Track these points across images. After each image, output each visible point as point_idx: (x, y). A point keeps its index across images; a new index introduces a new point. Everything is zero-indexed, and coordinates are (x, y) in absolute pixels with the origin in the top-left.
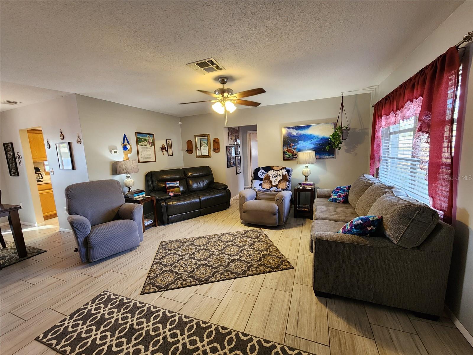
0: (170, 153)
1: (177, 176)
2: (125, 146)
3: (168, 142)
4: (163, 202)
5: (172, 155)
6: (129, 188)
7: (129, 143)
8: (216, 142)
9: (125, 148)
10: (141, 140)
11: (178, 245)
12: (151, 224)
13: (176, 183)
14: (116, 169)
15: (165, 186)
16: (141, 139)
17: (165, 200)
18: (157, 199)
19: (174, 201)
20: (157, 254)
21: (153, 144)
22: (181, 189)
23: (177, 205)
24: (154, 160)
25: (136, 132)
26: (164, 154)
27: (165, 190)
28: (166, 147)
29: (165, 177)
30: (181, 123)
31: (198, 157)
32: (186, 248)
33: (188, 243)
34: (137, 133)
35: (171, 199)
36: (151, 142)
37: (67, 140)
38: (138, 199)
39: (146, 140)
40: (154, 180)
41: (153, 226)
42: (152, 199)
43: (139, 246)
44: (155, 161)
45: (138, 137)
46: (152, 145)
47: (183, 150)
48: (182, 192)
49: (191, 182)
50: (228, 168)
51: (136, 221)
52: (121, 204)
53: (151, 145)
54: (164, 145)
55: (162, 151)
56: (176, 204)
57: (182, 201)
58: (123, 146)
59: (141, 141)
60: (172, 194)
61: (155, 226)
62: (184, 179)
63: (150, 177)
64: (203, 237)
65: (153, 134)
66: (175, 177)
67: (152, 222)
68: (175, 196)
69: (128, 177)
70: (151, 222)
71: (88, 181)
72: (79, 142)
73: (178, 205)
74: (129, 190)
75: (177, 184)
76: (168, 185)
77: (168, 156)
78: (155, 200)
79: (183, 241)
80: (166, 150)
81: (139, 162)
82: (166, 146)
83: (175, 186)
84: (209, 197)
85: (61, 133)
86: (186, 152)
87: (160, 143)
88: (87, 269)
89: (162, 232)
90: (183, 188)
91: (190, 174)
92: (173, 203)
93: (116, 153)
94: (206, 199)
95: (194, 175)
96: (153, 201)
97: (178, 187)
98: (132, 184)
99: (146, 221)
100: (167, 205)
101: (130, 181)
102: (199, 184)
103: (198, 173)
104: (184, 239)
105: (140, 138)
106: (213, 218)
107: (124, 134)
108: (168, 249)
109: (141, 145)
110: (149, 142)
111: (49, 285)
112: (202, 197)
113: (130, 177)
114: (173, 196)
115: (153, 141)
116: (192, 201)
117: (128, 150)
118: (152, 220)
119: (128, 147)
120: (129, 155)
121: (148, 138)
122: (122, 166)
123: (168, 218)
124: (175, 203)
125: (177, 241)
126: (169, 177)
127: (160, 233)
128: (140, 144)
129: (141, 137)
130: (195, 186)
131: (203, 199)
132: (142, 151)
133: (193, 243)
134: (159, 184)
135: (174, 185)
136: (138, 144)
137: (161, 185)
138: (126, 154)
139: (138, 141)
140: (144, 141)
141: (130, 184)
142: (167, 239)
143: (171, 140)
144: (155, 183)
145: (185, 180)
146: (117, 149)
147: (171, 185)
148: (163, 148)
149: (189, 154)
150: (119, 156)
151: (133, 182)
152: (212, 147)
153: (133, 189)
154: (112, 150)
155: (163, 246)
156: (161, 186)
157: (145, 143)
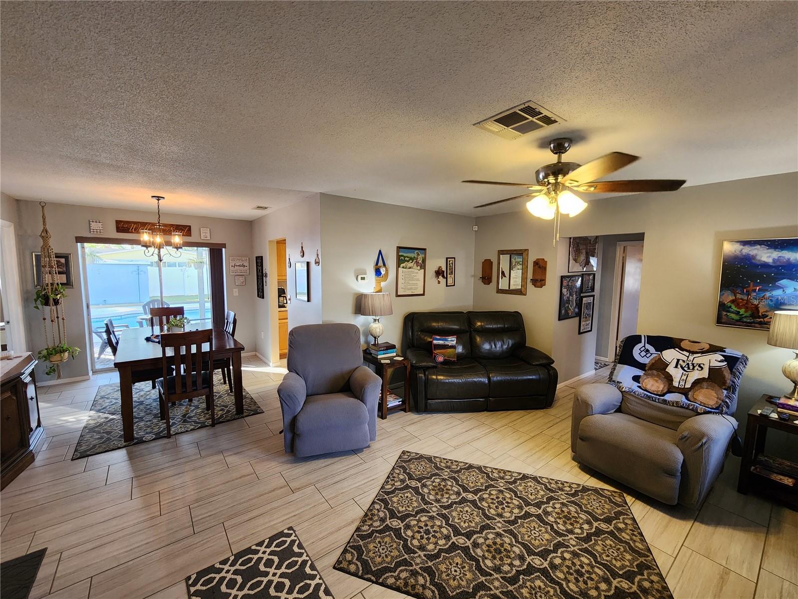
0: (450, 281)
1: (454, 325)
2: (379, 269)
3: (449, 261)
4: (422, 374)
5: (453, 284)
6: (375, 338)
7: (384, 265)
8: (540, 267)
9: (378, 272)
10: (404, 259)
11: (429, 470)
12: (399, 406)
13: (450, 338)
14: (360, 306)
15: (431, 342)
16: (405, 257)
17: (425, 369)
18: (412, 366)
19: (440, 375)
20: (388, 477)
21: (423, 266)
22: (460, 349)
23: (444, 382)
24: (422, 293)
25: (397, 247)
26: (439, 282)
27: (429, 349)
28: (444, 271)
29: (434, 324)
30: (476, 228)
31: (500, 291)
32: (439, 485)
33: (446, 474)
34: (399, 248)
35: (436, 369)
36: (420, 262)
37: (307, 258)
38: (383, 361)
39: (412, 259)
40: (416, 328)
41: (402, 410)
42: (404, 364)
43: (369, 447)
44: (423, 295)
45: (400, 254)
46: (421, 268)
47: (474, 276)
48: (459, 356)
49: (478, 339)
50: (559, 320)
51: (368, 404)
52: (356, 366)
53: (419, 267)
54: (441, 267)
55: (436, 277)
56: (442, 381)
57: (454, 376)
58: (376, 269)
59: (404, 261)
60: (440, 359)
61: (405, 410)
62: (467, 332)
63: (412, 321)
64: (479, 468)
65: (425, 249)
66: (451, 327)
67: (401, 403)
68: (446, 362)
69: (375, 320)
70: (399, 402)
71: (321, 323)
72: (317, 263)
73: (447, 382)
74: (375, 341)
75: (452, 341)
76: (435, 342)
77: (447, 286)
78: (409, 367)
79: (440, 465)
80: (443, 276)
81: (398, 296)
82: (444, 269)
83: (448, 345)
84: (508, 378)
85: (302, 247)
86: (479, 279)
87: (435, 262)
88: (289, 466)
89: (411, 429)
90: (463, 349)
91: (479, 324)
92: (439, 377)
93: (363, 281)
94: (502, 380)
95: (487, 326)
96: (406, 367)
97: (453, 347)
98: (380, 332)
99: (392, 399)
100: (427, 381)
101: (377, 327)
102: (493, 346)
103: (495, 324)
104: (443, 461)
105: (402, 256)
106: (511, 425)
107: (380, 250)
108: (408, 474)
109: (403, 268)
110: (417, 263)
111: (240, 478)
112: (493, 375)
113: (378, 320)
114: (442, 363)
115: (424, 261)
116: (475, 380)
117: (381, 276)
118: (400, 400)
119: (383, 271)
120: (383, 284)
121: (416, 257)
122: (368, 303)
123: (427, 403)
124: (442, 378)
125: (429, 459)
126: (440, 327)
127: (409, 429)
128: (402, 265)
129: (405, 255)
130: (487, 346)
131: (496, 378)
132: (403, 277)
133: (456, 475)
134: (423, 337)
135: (447, 343)
136: (398, 266)
137: (426, 338)
138: (378, 283)
139: (400, 261)
140: (408, 261)
141: (376, 333)
142: (416, 448)
143: (454, 258)
144: (416, 333)
145: (468, 334)
146: (365, 274)
147: (441, 342)
148: (439, 273)
149: (485, 284)
150: (368, 286)
151: (381, 328)
152: (530, 276)
153: (381, 341)
154: (360, 275)
155: (405, 461)
156: (424, 340)
157: (410, 264)
